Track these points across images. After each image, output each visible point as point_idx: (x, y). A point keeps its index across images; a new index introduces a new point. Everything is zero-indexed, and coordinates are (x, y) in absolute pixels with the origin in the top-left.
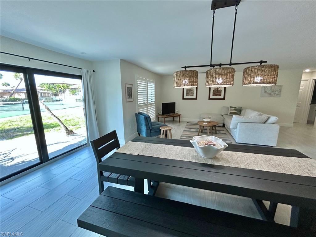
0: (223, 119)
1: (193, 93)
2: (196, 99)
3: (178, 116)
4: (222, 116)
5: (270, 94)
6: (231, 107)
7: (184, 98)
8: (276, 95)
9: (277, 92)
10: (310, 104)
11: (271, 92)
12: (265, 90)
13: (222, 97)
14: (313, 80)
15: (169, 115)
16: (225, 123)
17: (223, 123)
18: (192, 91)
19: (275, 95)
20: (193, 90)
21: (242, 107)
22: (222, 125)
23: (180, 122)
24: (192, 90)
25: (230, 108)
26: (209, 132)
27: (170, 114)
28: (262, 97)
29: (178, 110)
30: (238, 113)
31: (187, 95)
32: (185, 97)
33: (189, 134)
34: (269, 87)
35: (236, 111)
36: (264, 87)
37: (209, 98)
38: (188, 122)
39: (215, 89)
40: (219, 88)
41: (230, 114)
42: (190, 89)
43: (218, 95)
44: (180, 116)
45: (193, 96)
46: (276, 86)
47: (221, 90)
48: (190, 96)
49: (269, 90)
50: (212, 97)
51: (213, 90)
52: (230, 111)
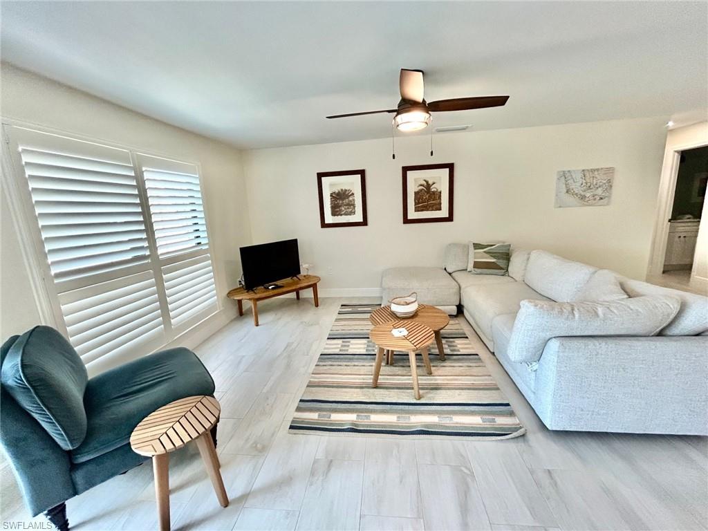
0: (455, 289)
1: (351, 205)
2: (365, 223)
3: (309, 287)
4: (450, 274)
5: (583, 198)
6: (477, 246)
8: (598, 197)
9: (600, 191)
10: (670, 221)
11: (585, 191)
12: (567, 184)
13: (444, 213)
14: (675, 151)
15: (277, 287)
16: (462, 303)
17: (458, 304)
18: (351, 198)
19: (595, 199)
20: (353, 194)
21: (510, 245)
22: (454, 310)
23: (317, 305)
24: (348, 196)
25: (472, 248)
26: (418, 366)
27: (279, 283)
28: (560, 207)
29: (311, 264)
30: (501, 263)
31: (334, 214)
32: (329, 219)
33: (338, 383)
34: (578, 176)
35: (494, 257)
36: (565, 175)
37: (404, 219)
38: (344, 303)
39: (423, 189)
40: (434, 183)
41: (476, 269)
42: (342, 190)
43: (431, 209)
44: (316, 284)
45: (354, 213)
46: (598, 170)
47: (439, 190)
48: (346, 214)
49: (579, 184)
50: (412, 214)
51: (416, 191)
52: (475, 258)
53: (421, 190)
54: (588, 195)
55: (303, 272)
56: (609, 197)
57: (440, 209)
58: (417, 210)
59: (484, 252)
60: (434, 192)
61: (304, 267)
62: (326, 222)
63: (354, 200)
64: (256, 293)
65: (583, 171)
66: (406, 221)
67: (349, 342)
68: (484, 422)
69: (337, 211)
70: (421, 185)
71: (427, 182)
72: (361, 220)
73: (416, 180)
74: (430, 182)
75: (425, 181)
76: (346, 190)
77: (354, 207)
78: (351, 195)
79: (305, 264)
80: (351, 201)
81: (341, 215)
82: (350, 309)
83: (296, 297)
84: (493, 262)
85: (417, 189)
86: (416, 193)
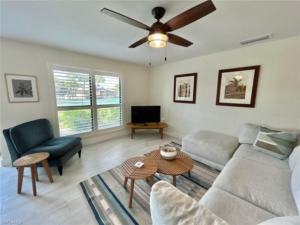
1: (190, 93)
2: (194, 102)
4: (240, 144)
6: (262, 129)
13: (247, 101)
15: (146, 125)
20: (189, 87)
30: (282, 148)
31: (179, 96)
35: (276, 142)
39: (231, 84)
40: (241, 80)
41: (257, 147)
42: (184, 84)
43: (237, 97)
44: (162, 128)
45: (189, 96)
47: (245, 85)
50: (222, 100)
51: (227, 85)
52: (259, 138)
53: (230, 85)
55: (161, 121)
57: (244, 98)
58: (226, 97)
59: (267, 135)
60: (240, 87)
61: (162, 119)
62: (176, 99)
64: (135, 126)
66: (218, 103)
69: (181, 95)
70: (231, 82)
71: (236, 80)
72: (192, 100)
74: (238, 80)
76: (186, 84)
79: (163, 118)
81: (183, 97)
83: (159, 131)
84: (274, 146)
86: (227, 87)
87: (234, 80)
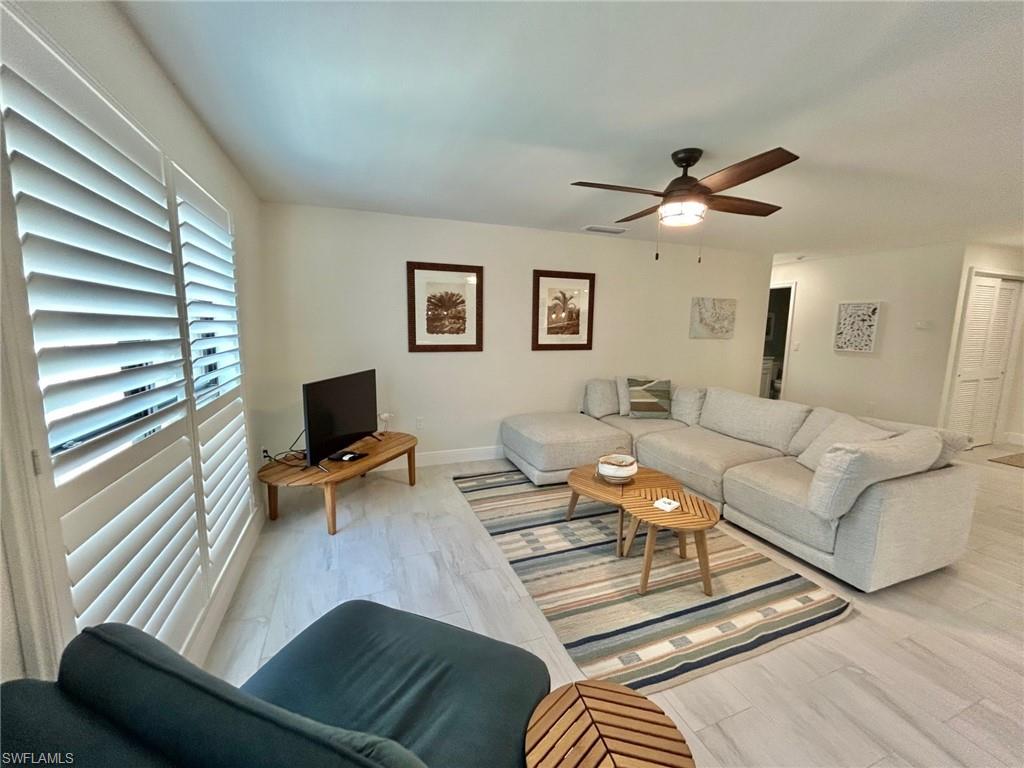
1: (460, 318)
2: (478, 347)
3: (404, 453)
4: (599, 419)
6: (632, 382)
7: (418, 342)
8: (724, 330)
9: (726, 323)
11: (715, 322)
12: (701, 313)
18: (460, 308)
19: (722, 332)
20: (463, 302)
21: (670, 381)
23: (412, 483)
24: (455, 304)
25: (625, 384)
28: (695, 338)
29: (392, 412)
30: (663, 403)
31: (431, 330)
33: (589, 601)
34: (709, 305)
35: (656, 396)
36: (698, 303)
37: (533, 343)
38: (457, 474)
39: (558, 304)
40: (572, 298)
41: (635, 412)
42: (447, 293)
43: (567, 331)
44: (411, 448)
45: (464, 331)
46: (725, 300)
47: (577, 308)
48: (450, 332)
49: (710, 314)
50: (544, 338)
51: (550, 305)
52: (631, 398)
53: (556, 305)
54: (717, 326)
55: (381, 428)
56: (732, 330)
57: (577, 333)
59: (644, 390)
60: (571, 310)
61: (383, 414)
62: (419, 342)
63: (464, 311)
65: (714, 300)
66: (536, 346)
67: (532, 534)
68: (804, 603)
69: (437, 326)
70: (556, 298)
71: (564, 295)
72: (473, 341)
73: (550, 290)
74: (568, 296)
75: (561, 293)
76: (453, 295)
77: (464, 322)
78: (460, 303)
80: (459, 313)
81: (443, 333)
82: (472, 483)
84: (655, 403)
85: (551, 303)
86: (550, 308)
87: (560, 295)
